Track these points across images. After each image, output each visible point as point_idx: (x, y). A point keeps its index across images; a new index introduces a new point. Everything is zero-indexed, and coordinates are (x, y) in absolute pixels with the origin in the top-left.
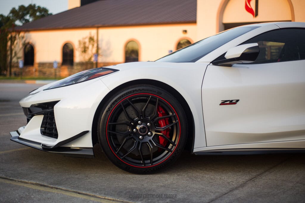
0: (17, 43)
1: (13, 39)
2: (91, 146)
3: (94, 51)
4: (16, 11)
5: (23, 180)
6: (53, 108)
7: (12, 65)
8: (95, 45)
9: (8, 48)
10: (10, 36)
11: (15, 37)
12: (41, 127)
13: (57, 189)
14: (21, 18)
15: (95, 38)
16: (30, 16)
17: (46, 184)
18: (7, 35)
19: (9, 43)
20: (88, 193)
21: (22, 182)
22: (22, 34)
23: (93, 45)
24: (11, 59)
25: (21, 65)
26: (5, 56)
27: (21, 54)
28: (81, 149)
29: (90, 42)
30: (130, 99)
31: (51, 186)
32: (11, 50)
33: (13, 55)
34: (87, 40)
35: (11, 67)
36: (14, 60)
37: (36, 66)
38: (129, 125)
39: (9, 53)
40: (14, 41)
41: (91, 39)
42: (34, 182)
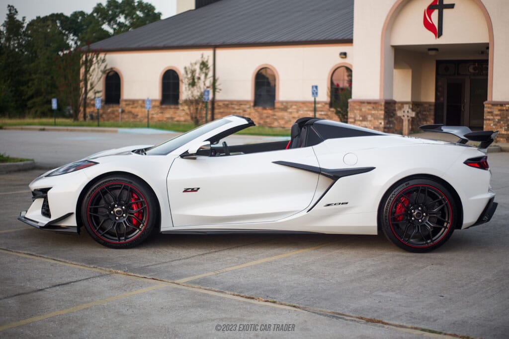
0: (94, 69)
1: (88, 64)
2: (76, 225)
3: (209, 82)
4: (104, 8)
5: (18, 251)
6: (47, 193)
7: (88, 101)
8: (211, 74)
9: (81, 77)
10: (84, 58)
11: (91, 61)
12: (42, 209)
13: (40, 257)
14: (111, 19)
15: (210, 64)
16: (126, 18)
17: (34, 254)
18: (81, 58)
19: (82, 70)
20: (61, 260)
21: (17, 252)
22: (102, 56)
23: (206, 75)
24: (86, 93)
25: (98, 104)
26: (77, 89)
27: (100, 86)
28: (68, 227)
29: (201, 69)
30: (107, 187)
31: (38, 255)
32: (86, 80)
33: (89, 87)
34: (197, 67)
35: (86, 105)
36: (91, 95)
37: (123, 104)
38: (108, 208)
39: (82, 84)
40: (91, 65)
41: (204, 65)
42: (26, 252)
